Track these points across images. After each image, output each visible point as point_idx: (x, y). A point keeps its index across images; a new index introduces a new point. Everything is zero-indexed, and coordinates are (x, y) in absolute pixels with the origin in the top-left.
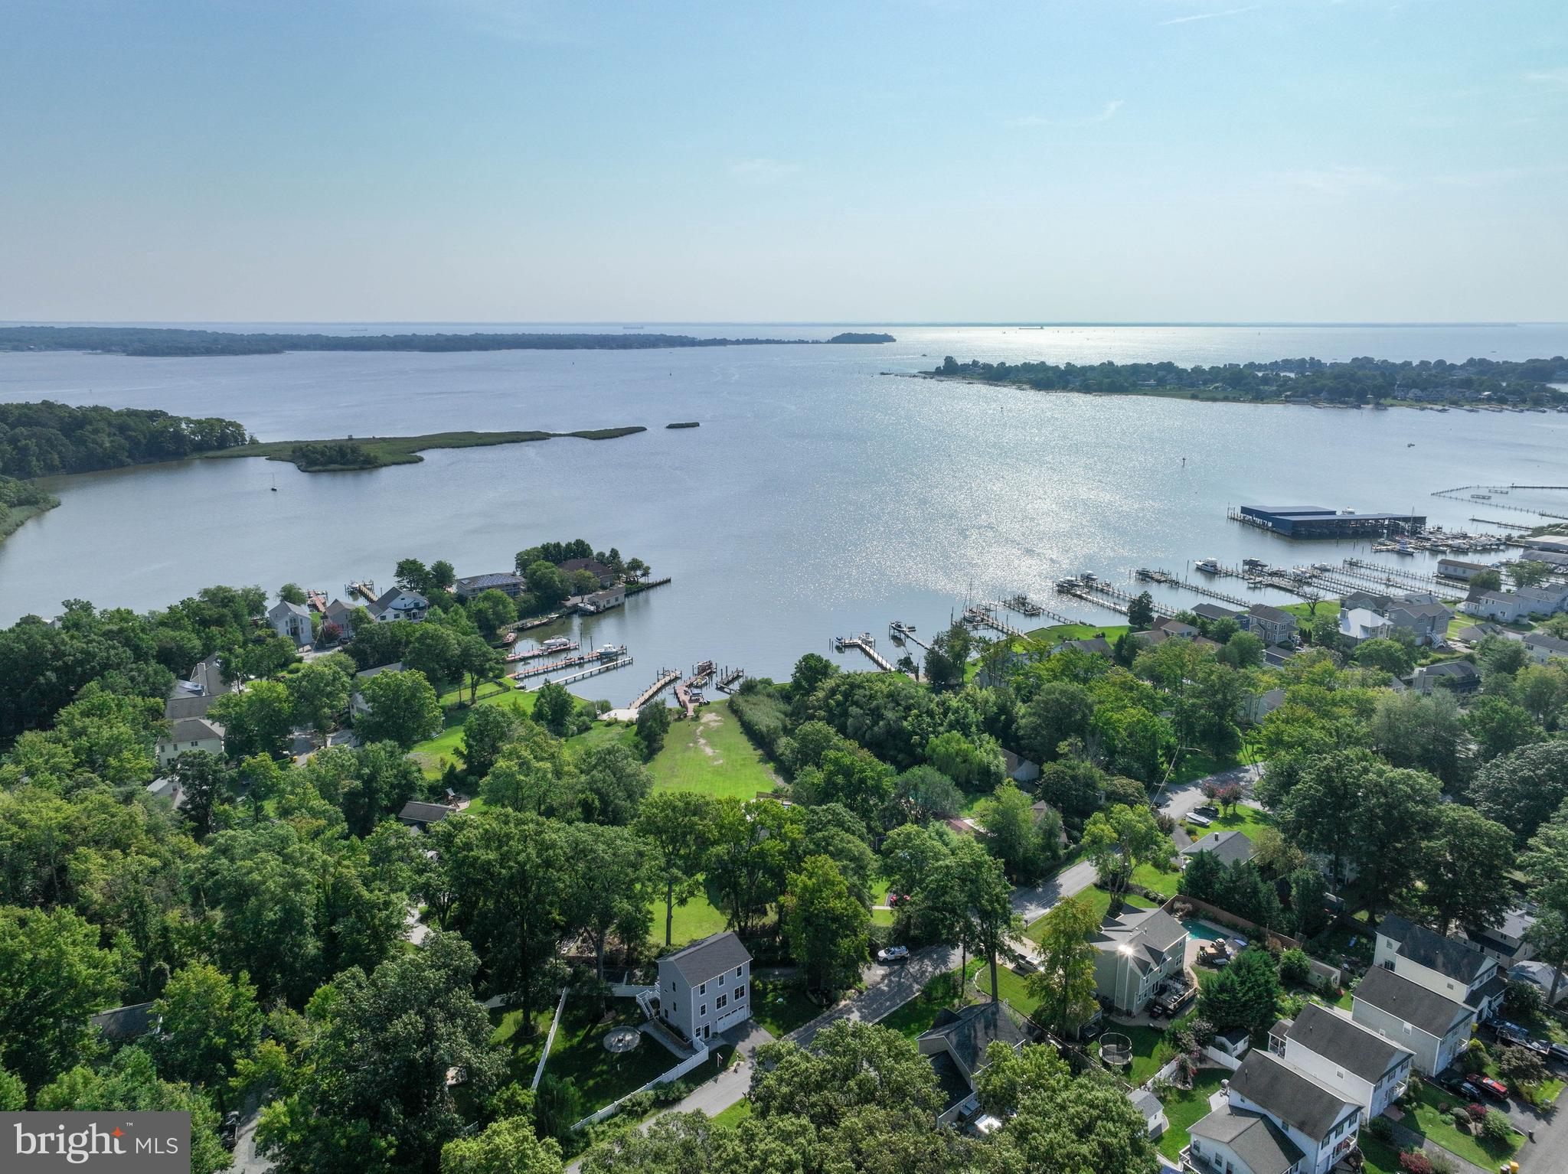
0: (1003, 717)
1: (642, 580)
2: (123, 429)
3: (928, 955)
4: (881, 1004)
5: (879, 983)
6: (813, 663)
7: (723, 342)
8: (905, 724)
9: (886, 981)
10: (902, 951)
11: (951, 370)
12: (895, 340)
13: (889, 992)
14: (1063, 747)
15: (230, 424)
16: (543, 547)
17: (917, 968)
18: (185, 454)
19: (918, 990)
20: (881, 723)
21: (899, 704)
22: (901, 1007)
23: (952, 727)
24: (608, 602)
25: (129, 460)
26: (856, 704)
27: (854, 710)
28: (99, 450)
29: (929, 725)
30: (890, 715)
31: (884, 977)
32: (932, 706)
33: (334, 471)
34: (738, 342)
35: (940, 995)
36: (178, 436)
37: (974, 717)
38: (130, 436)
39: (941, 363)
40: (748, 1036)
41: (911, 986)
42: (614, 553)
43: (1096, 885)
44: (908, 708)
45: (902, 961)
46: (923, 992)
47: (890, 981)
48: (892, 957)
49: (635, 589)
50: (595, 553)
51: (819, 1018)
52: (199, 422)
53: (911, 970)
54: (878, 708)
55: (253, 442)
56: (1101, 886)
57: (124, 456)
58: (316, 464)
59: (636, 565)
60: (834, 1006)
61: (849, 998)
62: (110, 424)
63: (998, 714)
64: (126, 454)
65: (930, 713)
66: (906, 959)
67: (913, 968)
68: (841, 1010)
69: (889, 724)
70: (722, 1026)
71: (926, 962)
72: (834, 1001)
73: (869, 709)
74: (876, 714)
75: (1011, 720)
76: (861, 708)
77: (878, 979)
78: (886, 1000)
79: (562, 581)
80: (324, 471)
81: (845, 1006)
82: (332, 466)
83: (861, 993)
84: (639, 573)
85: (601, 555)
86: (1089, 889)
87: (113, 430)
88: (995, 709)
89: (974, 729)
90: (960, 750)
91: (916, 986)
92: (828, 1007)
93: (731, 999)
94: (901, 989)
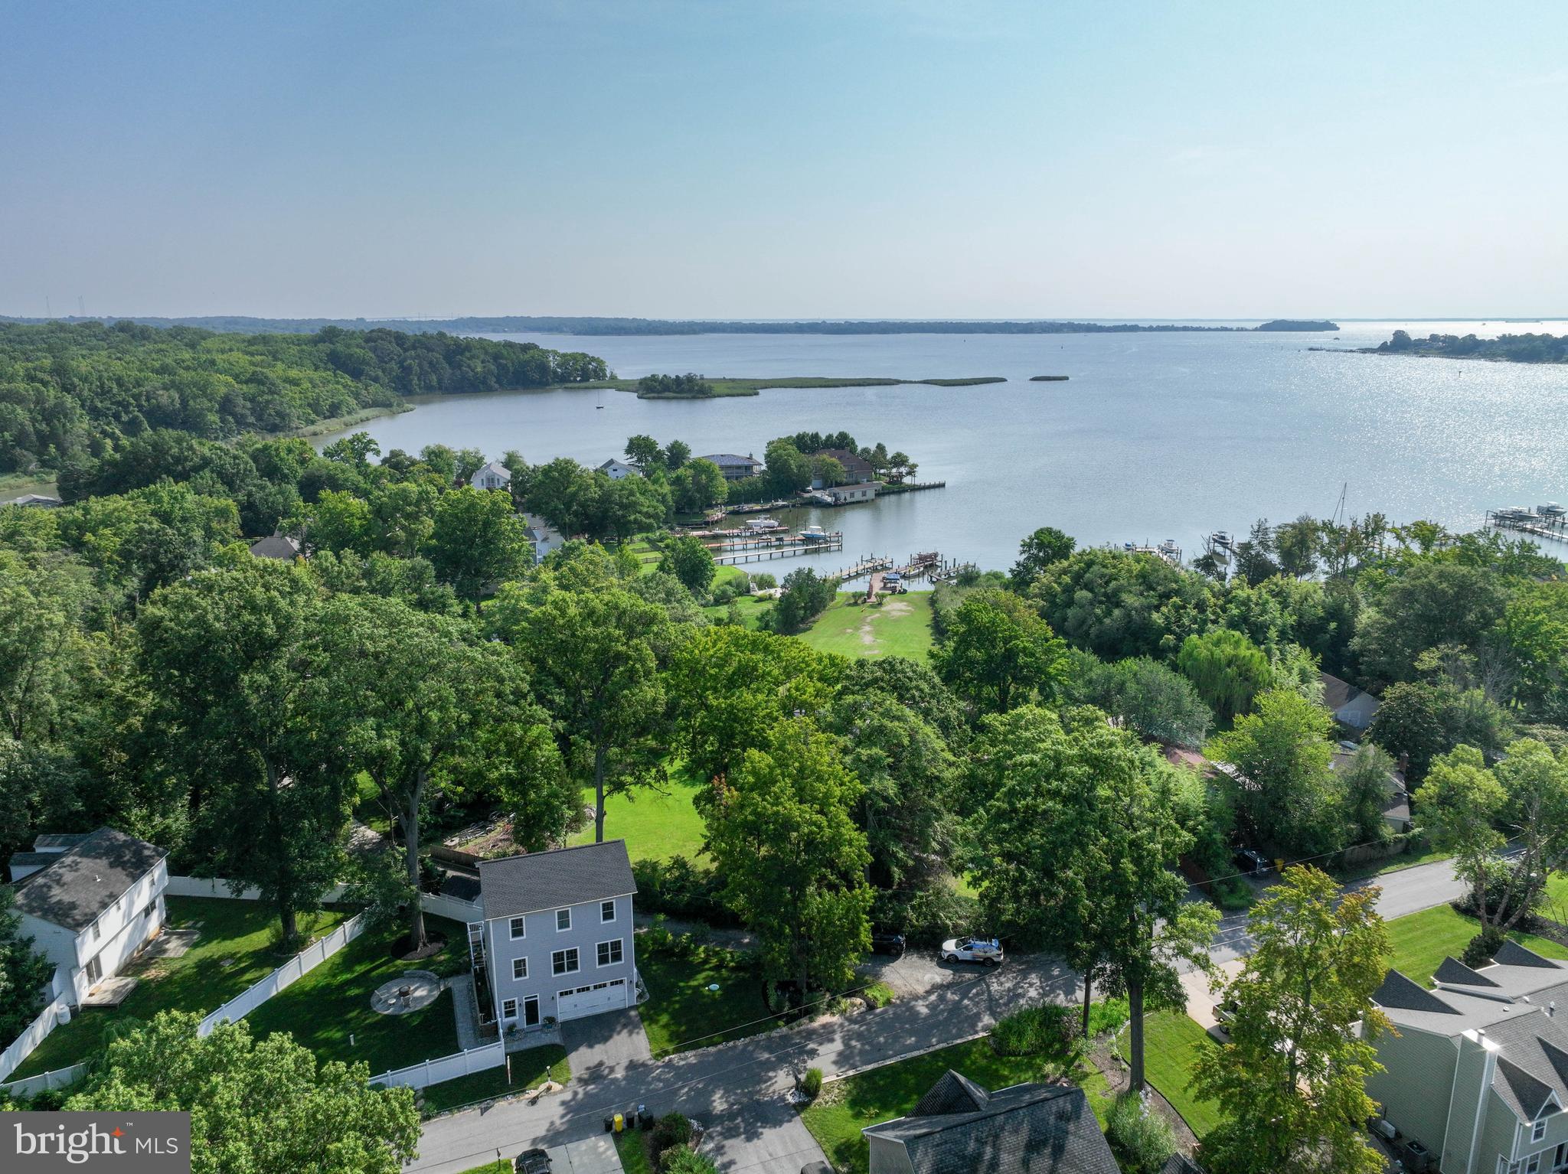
0: (1333, 625)
1: (907, 480)
2: (496, 357)
3: (1043, 969)
4: (896, 1038)
5: (916, 998)
6: (1046, 539)
7: (1134, 328)
8: (1155, 616)
9: (933, 997)
10: (992, 949)
11: (1400, 345)
12: (1338, 329)
13: (927, 1017)
14: (1428, 659)
15: (593, 359)
16: (798, 436)
17: (1009, 985)
18: (547, 384)
19: (985, 1029)
20: (1117, 612)
21: (1151, 588)
22: (935, 1055)
23: (1233, 625)
24: (852, 495)
25: (497, 386)
26: (1088, 587)
27: (1082, 595)
28: (471, 374)
29: (1194, 621)
30: (1130, 600)
31: (935, 988)
32: (1206, 593)
33: (668, 398)
34: (1151, 329)
35: (1024, 1047)
36: (543, 368)
37: (1277, 617)
38: (500, 364)
39: (1390, 339)
40: (605, 1039)
41: (977, 1017)
42: (881, 448)
43: (1456, 907)
44: (1167, 596)
45: (985, 966)
46: (993, 1033)
47: (942, 999)
48: (967, 955)
49: (896, 488)
50: (859, 449)
51: (763, 1036)
52: (564, 355)
53: (995, 987)
54: (1117, 591)
55: (613, 378)
56: (1465, 910)
57: (492, 381)
58: (653, 392)
59: (900, 460)
60: (805, 1020)
61: (843, 1012)
62: (486, 353)
63: (1326, 620)
64: (494, 379)
65: (1201, 606)
66: (996, 965)
67: (1000, 984)
68: (814, 1032)
69: (1129, 615)
70: (568, 1009)
71: (1034, 978)
72: (811, 1012)
73: (1105, 594)
74: (1113, 600)
75: (1346, 631)
76: (1091, 590)
77: (921, 990)
78: (911, 1033)
79: (800, 467)
80: (659, 398)
81: (824, 1026)
82: (667, 394)
83: (871, 1007)
84: (904, 470)
85: (866, 450)
86: (1440, 910)
87: (488, 358)
88: (1320, 612)
89: (1273, 633)
90: (1236, 656)
91: (987, 1020)
92: (791, 1019)
93: (588, 960)
94: (957, 1017)
